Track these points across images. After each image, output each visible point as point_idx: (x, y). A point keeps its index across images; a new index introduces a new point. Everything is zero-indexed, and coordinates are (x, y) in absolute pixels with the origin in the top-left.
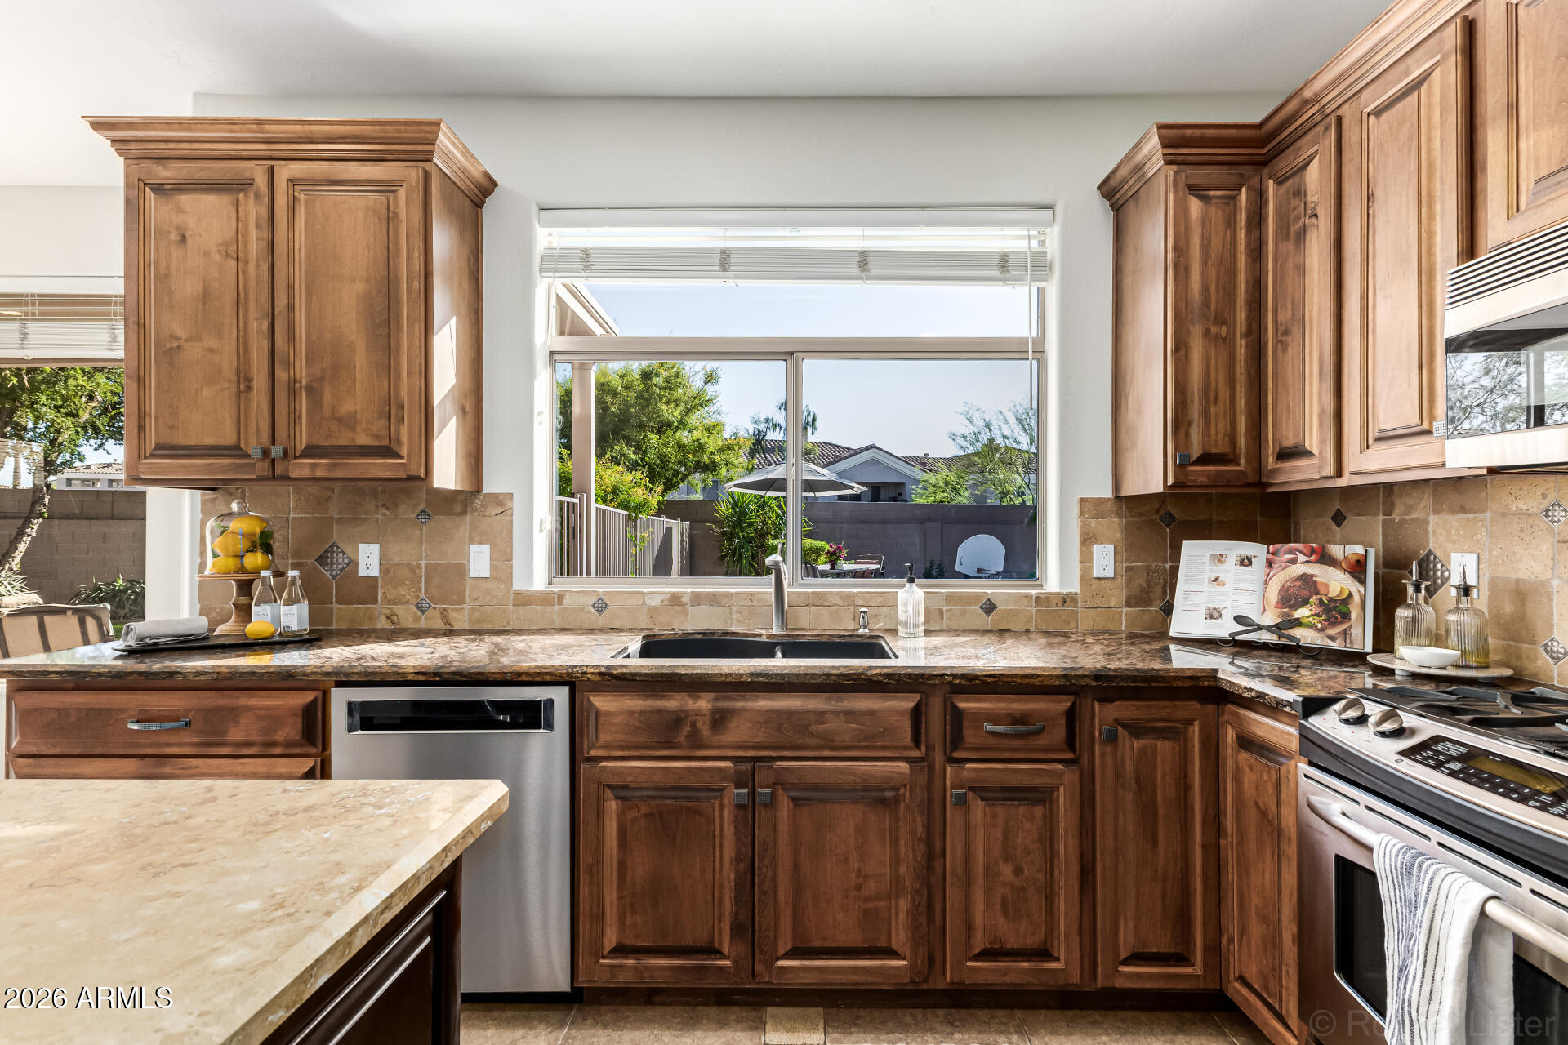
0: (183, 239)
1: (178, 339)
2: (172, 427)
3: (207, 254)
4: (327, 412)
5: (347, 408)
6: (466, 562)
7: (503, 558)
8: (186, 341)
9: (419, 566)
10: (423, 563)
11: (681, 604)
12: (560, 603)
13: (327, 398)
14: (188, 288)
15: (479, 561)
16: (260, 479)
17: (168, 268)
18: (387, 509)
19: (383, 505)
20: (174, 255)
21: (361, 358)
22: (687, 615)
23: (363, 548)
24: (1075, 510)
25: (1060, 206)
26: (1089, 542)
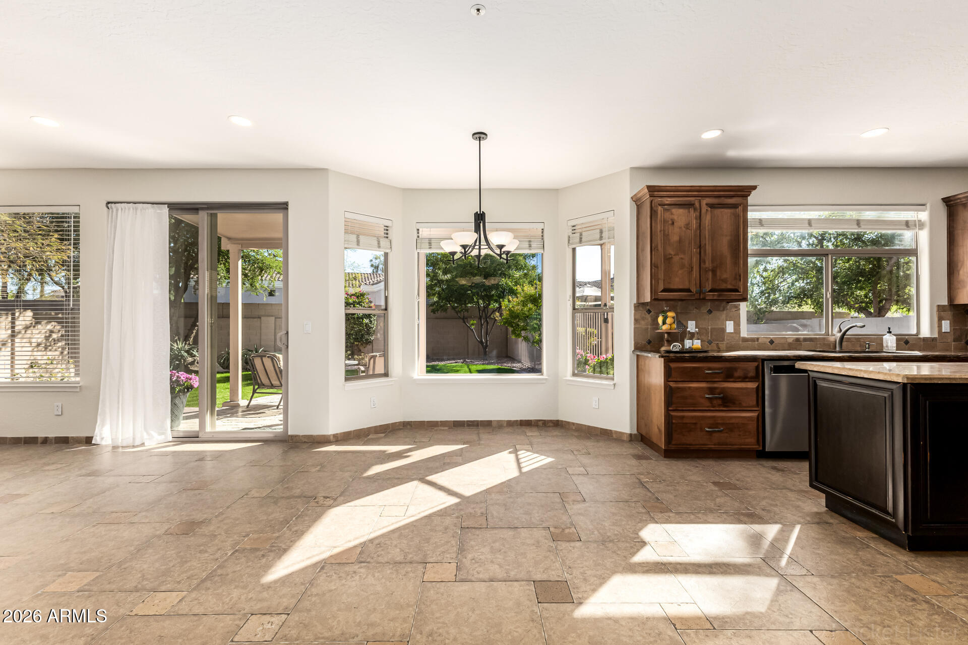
0: (673, 223)
1: (671, 255)
2: (669, 283)
3: (680, 228)
4: (718, 278)
5: (725, 276)
6: (725, 327)
7: (737, 325)
8: (674, 255)
9: (708, 328)
10: (710, 327)
11: (800, 341)
12: (758, 341)
13: (718, 273)
14: (675, 238)
15: (730, 327)
16: (696, 299)
17: (668, 232)
19: (696, 308)
20: (670, 229)
21: (729, 261)
22: (801, 345)
23: (689, 322)
24: (935, 308)
25: (928, 205)
26: (940, 320)
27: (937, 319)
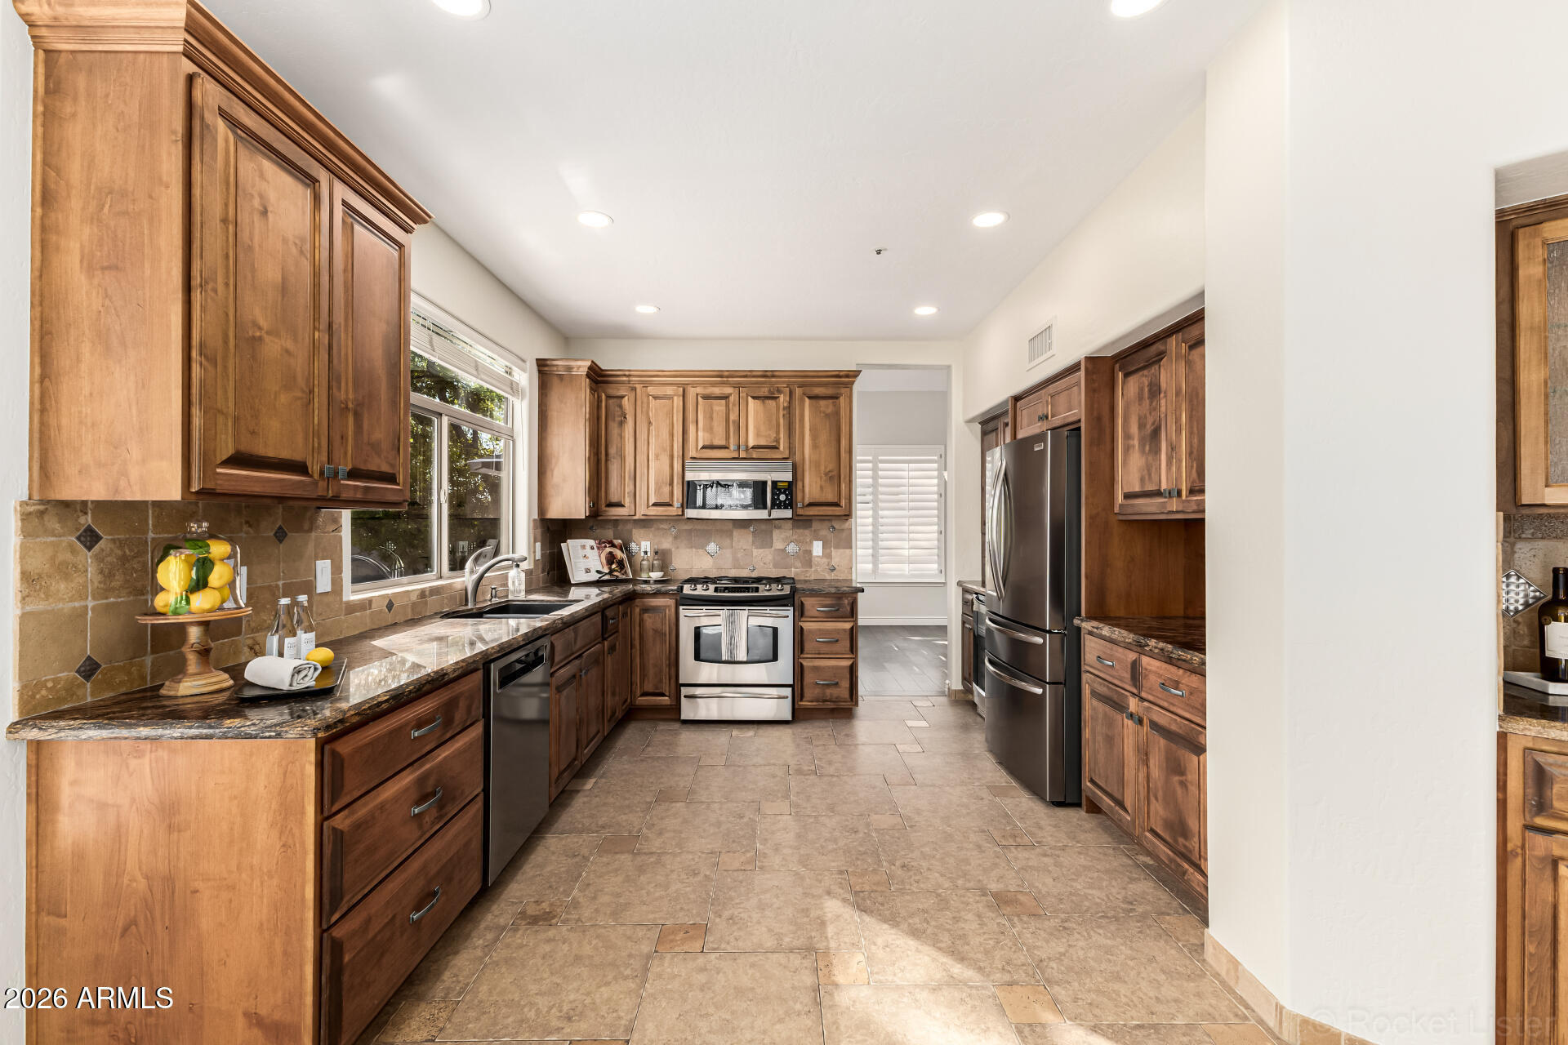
0: (265, 211)
1: (260, 328)
2: (251, 435)
3: (285, 241)
6: (314, 578)
7: (337, 570)
8: (268, 333)
9: (277, 586)
10: (281, 583)
11: (425, 596)
12: (370, 608)
13: (366, 425)
14: (269, 272)
15: (324, 576)
18: (250, 526)
19: (247, 523)
22: (427, 605)
24: (532, 524)
25: (528, 363)
26: (535, 542)
27: (532, 540)
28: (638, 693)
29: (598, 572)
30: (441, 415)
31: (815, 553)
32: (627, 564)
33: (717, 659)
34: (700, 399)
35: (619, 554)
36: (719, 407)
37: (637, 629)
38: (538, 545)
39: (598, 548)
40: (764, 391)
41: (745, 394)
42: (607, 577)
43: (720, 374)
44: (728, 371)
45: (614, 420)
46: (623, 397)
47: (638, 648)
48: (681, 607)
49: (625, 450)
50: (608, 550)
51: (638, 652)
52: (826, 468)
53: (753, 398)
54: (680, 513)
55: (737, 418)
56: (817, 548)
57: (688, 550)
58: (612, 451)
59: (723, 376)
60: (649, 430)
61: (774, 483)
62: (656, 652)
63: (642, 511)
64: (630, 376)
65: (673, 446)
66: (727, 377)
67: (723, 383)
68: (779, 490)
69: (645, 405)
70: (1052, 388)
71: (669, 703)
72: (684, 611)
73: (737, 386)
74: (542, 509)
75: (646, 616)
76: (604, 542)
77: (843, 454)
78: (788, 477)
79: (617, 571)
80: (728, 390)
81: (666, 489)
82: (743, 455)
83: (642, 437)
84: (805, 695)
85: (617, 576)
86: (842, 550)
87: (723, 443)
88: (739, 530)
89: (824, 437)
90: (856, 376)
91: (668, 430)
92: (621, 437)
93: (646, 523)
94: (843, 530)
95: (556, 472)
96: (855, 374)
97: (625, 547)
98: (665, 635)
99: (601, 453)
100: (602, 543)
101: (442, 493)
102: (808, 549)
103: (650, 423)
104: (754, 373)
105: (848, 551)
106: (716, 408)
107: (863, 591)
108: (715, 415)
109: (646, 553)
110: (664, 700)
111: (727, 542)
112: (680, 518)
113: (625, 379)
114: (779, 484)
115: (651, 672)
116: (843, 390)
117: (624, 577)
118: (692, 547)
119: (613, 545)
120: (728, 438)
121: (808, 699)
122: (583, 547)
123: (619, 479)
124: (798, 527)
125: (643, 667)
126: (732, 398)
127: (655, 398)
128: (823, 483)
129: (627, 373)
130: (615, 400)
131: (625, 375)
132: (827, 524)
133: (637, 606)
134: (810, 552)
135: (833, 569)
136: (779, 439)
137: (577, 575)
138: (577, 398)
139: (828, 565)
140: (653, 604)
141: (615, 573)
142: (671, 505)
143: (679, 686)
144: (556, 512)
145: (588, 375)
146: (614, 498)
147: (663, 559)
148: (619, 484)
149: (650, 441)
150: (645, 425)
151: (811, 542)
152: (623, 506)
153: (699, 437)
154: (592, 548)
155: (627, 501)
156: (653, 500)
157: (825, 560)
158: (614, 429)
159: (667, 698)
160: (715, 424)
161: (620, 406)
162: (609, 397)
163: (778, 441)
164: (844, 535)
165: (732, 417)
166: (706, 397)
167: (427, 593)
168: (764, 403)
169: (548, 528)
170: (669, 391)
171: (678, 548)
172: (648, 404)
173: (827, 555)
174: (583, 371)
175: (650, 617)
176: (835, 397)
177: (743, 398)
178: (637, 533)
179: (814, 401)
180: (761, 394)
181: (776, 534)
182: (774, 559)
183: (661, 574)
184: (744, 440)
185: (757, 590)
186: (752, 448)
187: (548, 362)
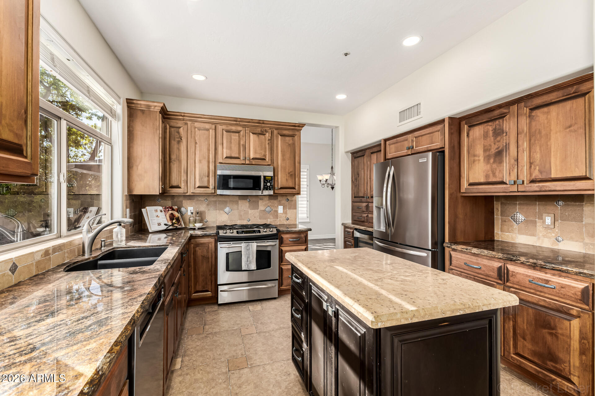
11: (49, 255)
24: (124, 198)
25: (121, 99)
26: (126, 208)
27: (125, 207)
28: (193, 292)
29: (165, 225)
30: (60, 118)
31: (279, 212)
32: (181, 220)
33: (240, 269)
34: (224, 132)
35: (176, 214)
36: (235, 137)
37: (192, 256)
38: (128, 210)
39: (165, 211)
40: (259, 130)
41: (248, 131)
42: (171, 227)
43: (236, 120)
44: (240, 118)
45: (175, 140)
46: (180, 128)
47: (193, 267)
48: (218, 243)
49: (181, 157)
50: (170, 212)
51: (193, 269)
52: (289, 170)
53: (253, 133)
54: (214, 192)
55: (244, 143)
56: (280, 209)
57: (214, 211)
58: (173, 157)
59: (237, 121)
60: (195, 147)
61: (265, 177)
62: (203, 268)
63: (191, 191)
64: (184, 116)
65: (209, 156)
66: (239, 122)
67: (237, 125)
68: (267, 180)
69: (193, 133)
70: (417, 134)
71: (211, 295)
72: (220, 245)
73: (244, 126)
74: (130, 189)
75: (197, 249)
76: (168, 208)
77: (297, 164)
78: (270, 174)
79: (176, 224)
80: (240, 128)
81: (206, 179)
82: (247, 162)
83: (191, 151)
84: (284, 283)
85: (177, 227)
86: (291, 210)
87: (237, 155)
88: (242, 201)
89: (288, 155)
90: (303, 127)
91: (206, 148)
92: (179, 149)
93: (191, 197)
94: (292, 201)
95: (139, 167)
96: (302, 125)
97: (179, 211)
98: (209, 258)
99: (167, 158)
100: (166, 209)
101: (61, 176)
102: (276, 210)
103: (196, 143)
104: (254, 121)
105: (295, 210)
106: (233, 137)
107: (310, 230)
108: (233, 141)
109: (192, 213)
110: (208, 294)
111: (235, 207)
112: (214, 195)
113: (181, 117)
114: (266, 177)
115: (201, 279)
116: (297, 133)
117: (180, 227)
118: (217, 210)
119: (173, 210)
120: (239, 153)
121: (285, 285)
122: (156, 211)
123: (178, 173)
124: (271, 199)
125: (196, 277)
126: (242, 133)
127: (199, 129)
128: (287, 178)
129: (183, 114)
130: (175, 129)
131: (181, 116)
132: (285, 198)
133: (192, 243)
134: (277, 211)
135: (288, 219)
136: (266, 155)
137: (152, 226)
138: (153, 124)
139: (285, 217)
140: (202, 242)
141: (175, 225)
142: (208, 188)
143: (217, 286)
144: (139, 190)
145: (160, 112)
146: (174, 183)
147: (200, 216)
148: (178, 175)
149: (196, 153)
150: (193, 144)
151: (278, 207)
152: (180, 188)
153: (224, 152)
154: (161, 211)
155: (183, 185)
156: (197, 185)
157: (284, 215)
158: (174, 144)
159: (210, 293)
160: (233, 145)
161: (178, 133)
162: (171, 127)
163: (265, 156)
164: (293, 202)
165: (242, 143)
166: (228, 131)
167: (51, 252)
168: (258, 136)
169: (133, 200)
170: (207, 126)
171: (209, 210)
172: (195, 132)
173: (285, 212)
174: (158, 109)
175: (200, 249)
176: (293, 136)
177: (247, 133)
178: (185, 203)
179: (283, 137)
180: (257, 132)
181: (260, 202)
182: (259, 215)
183: (201, 224)
184: (248, 154)
185: (259, 232)
186: (252, 159)
187: (135, 102)
